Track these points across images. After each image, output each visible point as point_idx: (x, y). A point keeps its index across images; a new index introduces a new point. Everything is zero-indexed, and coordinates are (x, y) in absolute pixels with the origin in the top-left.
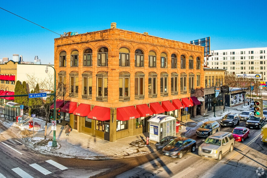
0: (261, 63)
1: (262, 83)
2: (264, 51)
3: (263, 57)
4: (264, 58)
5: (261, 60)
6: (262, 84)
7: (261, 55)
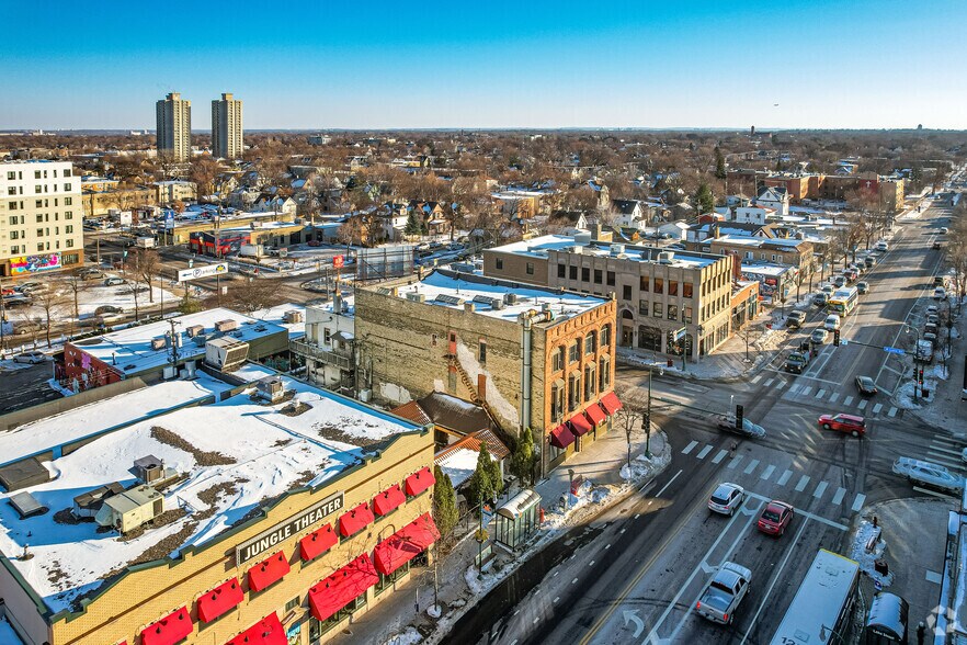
0: (12, 206)
1: (18, 262)
2: (20, 173)
3: (18, 191)
4: (21, 193)
5: (13, 198)
6: (18, 265)
7: (12, 183)
